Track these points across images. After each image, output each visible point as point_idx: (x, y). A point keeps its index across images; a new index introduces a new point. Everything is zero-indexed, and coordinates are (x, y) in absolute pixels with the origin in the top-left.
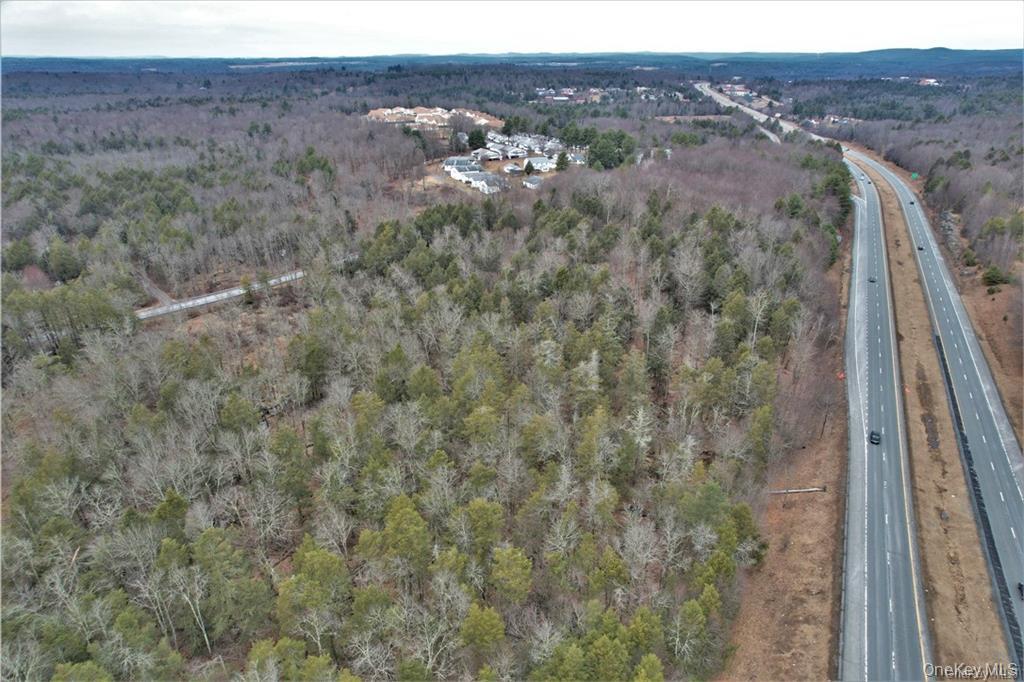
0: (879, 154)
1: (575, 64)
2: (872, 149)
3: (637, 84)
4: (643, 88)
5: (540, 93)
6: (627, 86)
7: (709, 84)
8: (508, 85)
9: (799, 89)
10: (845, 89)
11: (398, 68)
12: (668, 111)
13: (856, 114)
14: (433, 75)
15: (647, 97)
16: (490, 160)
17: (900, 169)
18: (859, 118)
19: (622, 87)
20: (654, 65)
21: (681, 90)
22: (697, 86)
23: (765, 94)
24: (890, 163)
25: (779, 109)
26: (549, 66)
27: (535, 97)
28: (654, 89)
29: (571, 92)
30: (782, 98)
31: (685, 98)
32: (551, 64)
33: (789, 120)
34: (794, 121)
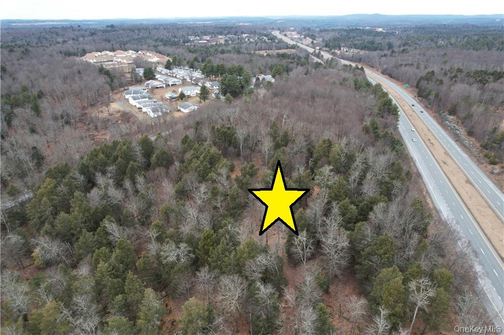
0: (378, 70)
1: (209, 22)
2: (373, 67)
3: (243, 33)
4: (246, 35)
5: (191, 39)
6: (237, 34)
7: (279, 31)
8: (173, 35)
9: (323, 34)
10: (345, 33)
11: (112, 26)
12: (261, 48)
13: (356, 47)
14: (130, 30)
15: (249, 40)
16: (157, 88)
17: (393, 80)
18: (358, 49)
19: (235, 35)
20: (249, 22)
21: (266, 35)
22: (273, 33)
23: (308, 36)
24: (387, 76)
25: (318, 44)
26: (196, 24)
27: (189, 41)
28: (252, 35)
29: (208, 38)
30: (316, 39)
31: (268, 40)
32: (197, 23)
33: (324, 51)
34: (327, 51)
